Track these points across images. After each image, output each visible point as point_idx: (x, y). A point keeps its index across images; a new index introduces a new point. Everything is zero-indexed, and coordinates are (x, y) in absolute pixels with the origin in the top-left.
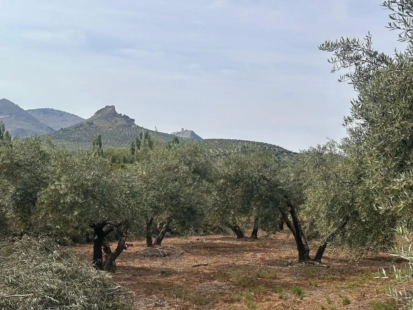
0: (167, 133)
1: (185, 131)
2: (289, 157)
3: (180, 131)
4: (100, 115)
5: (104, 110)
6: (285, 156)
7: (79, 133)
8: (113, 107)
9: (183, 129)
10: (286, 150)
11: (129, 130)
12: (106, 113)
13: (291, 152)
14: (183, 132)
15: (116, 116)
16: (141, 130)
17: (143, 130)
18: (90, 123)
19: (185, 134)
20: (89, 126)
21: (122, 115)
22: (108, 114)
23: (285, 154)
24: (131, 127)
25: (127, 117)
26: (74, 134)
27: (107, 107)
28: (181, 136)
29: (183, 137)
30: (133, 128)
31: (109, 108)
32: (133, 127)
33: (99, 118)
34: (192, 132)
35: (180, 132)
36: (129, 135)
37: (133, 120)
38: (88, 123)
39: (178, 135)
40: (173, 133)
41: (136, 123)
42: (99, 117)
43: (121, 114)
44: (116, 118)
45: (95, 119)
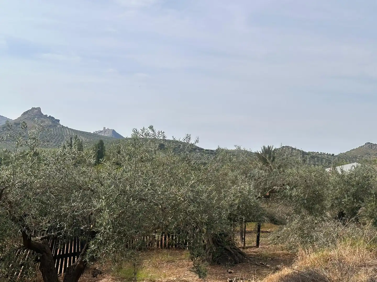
0: (90, 133)
1: (107, 130)
2: (201, 153)
3: (102, 129)
4: (26, 116)
5: (31, 112)
6: (198, 152)
7: (6, 133)
8: (39, 109)
9: (104, 128)
10: (198, 147)
11: (55, 130)
12: (32, 114)
13: (203, 149)
14: (105, 130)
15: (42, 117)
16: (66, 130)
17: (67, 130)
18: (17, 123)
19: (107, 132)
20: (16, 126)
21: (48, 116)
22: (34, 116)
23: (198, 151)
24: (57, 126)
25: (53, 118)
26: (2, 134)
27: (33, 109)
28: (103, 135)
29: (105, 135)
30: (58, 128)
31: (35, 110)
32: (58, 126)
33: (26, 119)
34: (114, 131)
35: (102, 131)
36: (55, 135)
37: (58, 121)
38: (15, 124)
39: (100, 134)
40: (96, 131)
41: (61, 123)
42: (26, 117)
43: (46, 116)
44: (42, 119)
45: (22, 120)
